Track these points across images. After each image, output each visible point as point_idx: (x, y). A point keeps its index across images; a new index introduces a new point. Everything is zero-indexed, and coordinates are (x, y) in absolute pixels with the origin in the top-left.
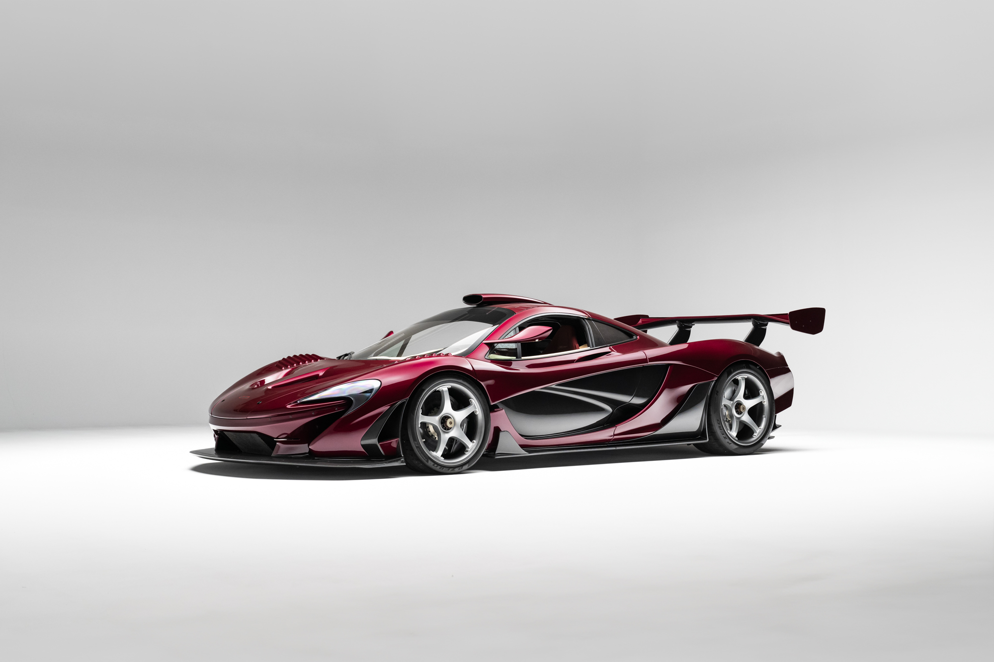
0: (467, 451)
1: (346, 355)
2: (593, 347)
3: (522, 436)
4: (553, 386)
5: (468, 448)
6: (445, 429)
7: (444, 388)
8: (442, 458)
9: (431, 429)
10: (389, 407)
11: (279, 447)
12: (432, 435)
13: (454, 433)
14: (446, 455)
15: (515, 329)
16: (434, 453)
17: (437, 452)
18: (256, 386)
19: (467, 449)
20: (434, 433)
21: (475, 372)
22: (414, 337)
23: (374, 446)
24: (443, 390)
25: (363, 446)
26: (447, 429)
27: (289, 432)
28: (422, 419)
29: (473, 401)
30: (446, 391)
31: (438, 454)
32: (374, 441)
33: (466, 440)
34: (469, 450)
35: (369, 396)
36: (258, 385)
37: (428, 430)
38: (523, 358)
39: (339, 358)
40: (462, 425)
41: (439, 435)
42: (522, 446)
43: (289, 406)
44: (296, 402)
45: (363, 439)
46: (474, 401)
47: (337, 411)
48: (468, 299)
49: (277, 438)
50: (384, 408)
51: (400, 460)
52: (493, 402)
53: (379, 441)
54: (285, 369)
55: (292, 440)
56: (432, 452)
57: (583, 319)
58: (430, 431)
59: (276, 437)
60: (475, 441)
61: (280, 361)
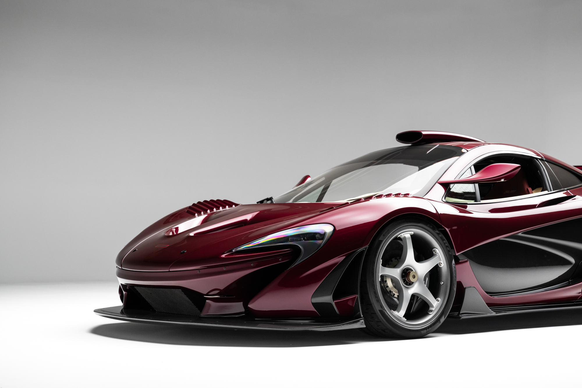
0: (431, 311)
1: (268, 199)
2: (551, 191)
3: (487, 293)
4: (520, 234)
5: (433, 307)
6: (407, 285)
7: (406, 234)
8: (404, 319)
9: (389, 283)
10: (344, 257)
11: (210, 305)
12: (390, 291)
13: (415, 289)
14: (409, 316)
15: (470, 168)
16: (396, 313)
17: (399, 312)
18: (171, 234)
19: (431, 309)
20: (392, 288)
21: (438, 216)
22: (334, 181)
23: (328, 305)
24: (405, 237)
25: (314, 304)
26: (409, 284)
27: (222, 288)
28: (382, 271)
29: (437, 251)
30: (409, 238)
31: (401, 313)
32: (328, 299)
33: (430, 297)
34: (433, 309)
35: (320, 244)
36: (173, 233)
37: (385, 285)
38: (482, 202)
39: (262, 202)
40: (425, 280)
41: (400, 291)
42: (490, 305)
43: (223, 256)
44: (231, 251)
45: (314, 295)
46: (439, 251)
47: (281, 261)
48: (401, 137)
49: (207, 295)
50: (339, 259)
51: (358, 321)
52: (458, 252)
53: (334, 298)
54: (198, 216)
55: (225, 297)
56: (394, 312)
57: (537, 159)
58: (388, 287)
59: (205, 293)
60: (439, 299)
61: (190, 207)
